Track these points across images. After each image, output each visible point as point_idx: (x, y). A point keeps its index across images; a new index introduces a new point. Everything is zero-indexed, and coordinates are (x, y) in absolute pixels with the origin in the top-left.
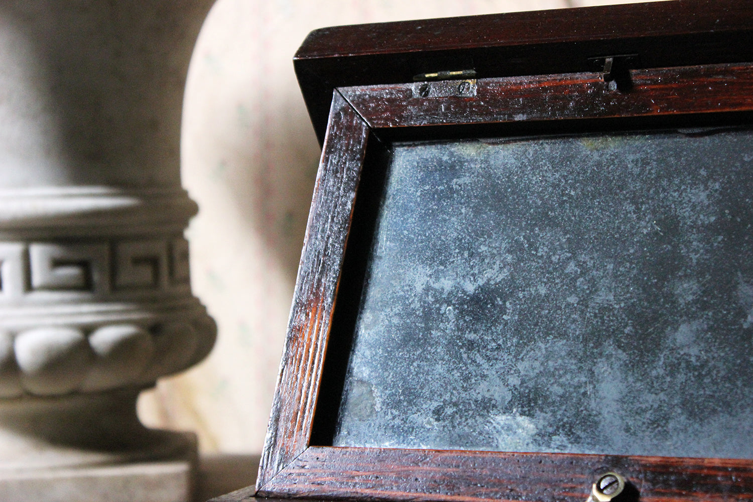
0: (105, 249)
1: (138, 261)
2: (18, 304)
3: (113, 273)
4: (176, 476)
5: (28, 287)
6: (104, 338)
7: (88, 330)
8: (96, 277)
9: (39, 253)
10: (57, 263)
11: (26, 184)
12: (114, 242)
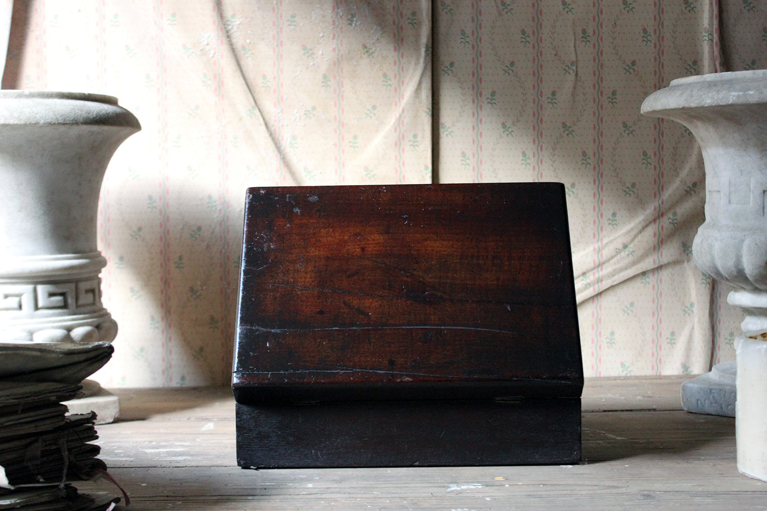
0: (73, 286)
1: (87, 291)
2: (32, 317)
3: (77, 299)
4: (114, 402)
5: (37, 308)
6: (78, 333)
7: (69, 329)
8: (70, 301)
9: (42, 290)
10: (51, 295)
11: (34, 254)
12: (77, 282)
